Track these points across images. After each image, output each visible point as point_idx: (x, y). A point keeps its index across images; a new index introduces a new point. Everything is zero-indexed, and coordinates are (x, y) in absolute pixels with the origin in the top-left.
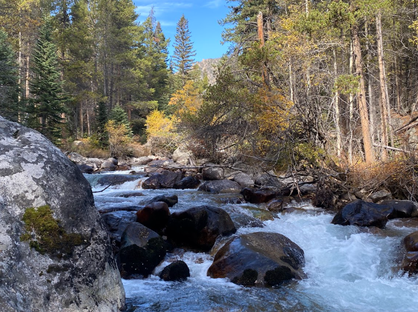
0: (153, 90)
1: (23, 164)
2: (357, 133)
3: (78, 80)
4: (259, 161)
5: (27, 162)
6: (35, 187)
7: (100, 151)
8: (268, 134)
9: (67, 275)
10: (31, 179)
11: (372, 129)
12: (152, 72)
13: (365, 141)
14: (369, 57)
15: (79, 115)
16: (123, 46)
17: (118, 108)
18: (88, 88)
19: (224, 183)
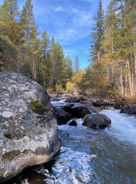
0: (68, 76)
1: (31, 89)
2: (128, 88)
3: (48, 73)
4: (98, 95)
5: (32, 89)
6: (34, 95)
7: (54, 92)
8: (100, 88)
9: (42, 119)
10: (33, 93)
11: (133, 86)
12: (68, 71)
13: (131, 90)
14: (132, 65)
15: (48, 83)
16: (60, 64)
17: (59, 81)
18: (51, 75)
19: (88, 101)
